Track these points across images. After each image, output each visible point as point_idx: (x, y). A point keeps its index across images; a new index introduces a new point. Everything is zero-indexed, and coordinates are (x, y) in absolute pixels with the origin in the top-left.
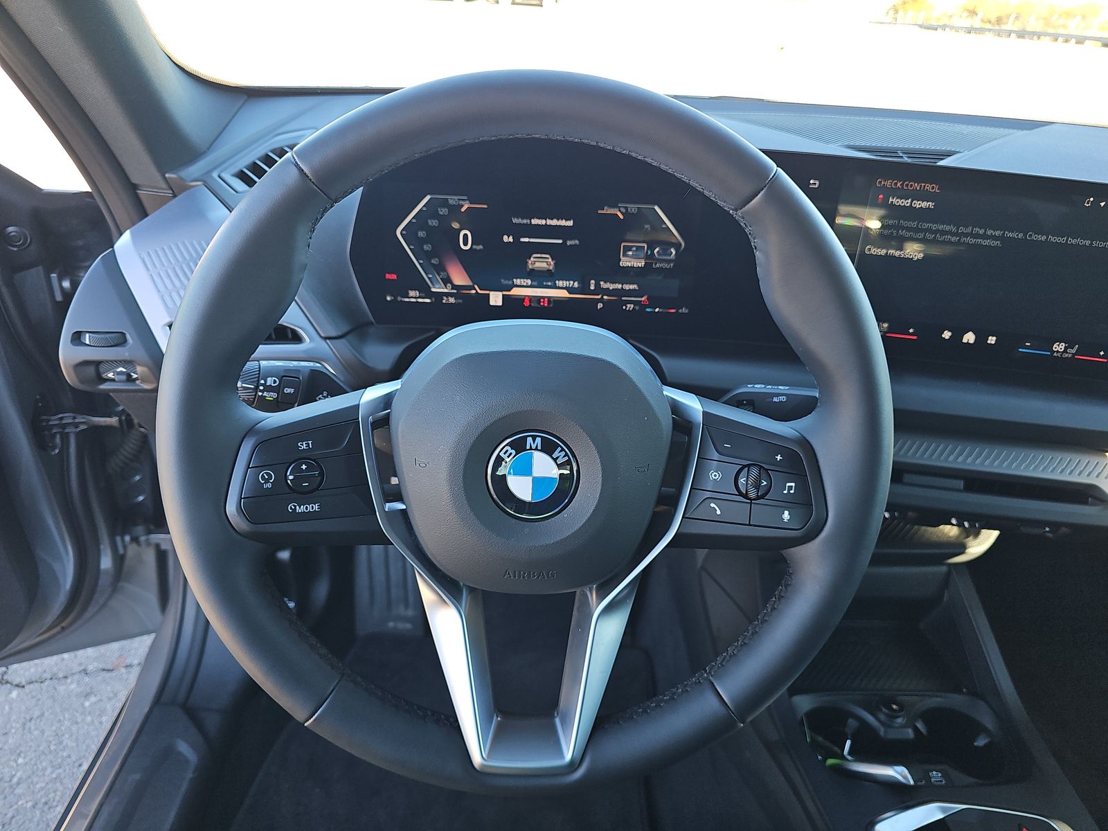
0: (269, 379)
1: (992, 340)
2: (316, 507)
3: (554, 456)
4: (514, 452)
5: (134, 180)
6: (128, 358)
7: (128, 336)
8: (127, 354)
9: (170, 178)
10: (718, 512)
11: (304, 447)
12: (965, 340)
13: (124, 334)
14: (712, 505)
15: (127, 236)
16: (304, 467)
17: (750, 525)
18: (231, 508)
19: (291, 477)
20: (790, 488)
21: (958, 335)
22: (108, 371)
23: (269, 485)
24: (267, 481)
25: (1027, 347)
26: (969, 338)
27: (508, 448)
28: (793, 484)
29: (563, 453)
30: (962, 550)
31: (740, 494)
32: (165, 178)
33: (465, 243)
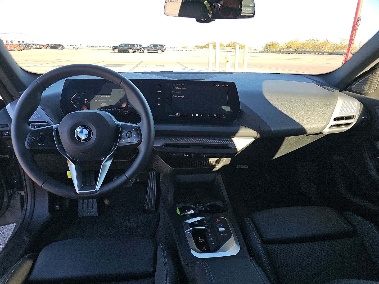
0: (37, 126)
1: (202, 115)
2: (44, 144)
3: (87, 130)
4: (79, 129)
5: (12, 94)
6: (9, 130)
7: (9, 125)
8: (8, 129)
9: (20, 93)
10: (124, 141)
11: (41, 133)
12: (196, 116)
13: (8, 125)
14: (123, 140)
15: (9, 104)
16: (41, 137)
17: (129, 142)
18: (26, 144)
19: (38, 139)
20: (135, 135)
21: (195, 115)
22: (4, 133)
23: (34, 140)
24: (33, 139)
25: (209, 116)
26: (197, 115)
27: (78, 129)
28: (136, 134)
29: (89, 129)
30: (214, 167)
31: (127, 137)
32: (19, 93)
33: (86, 102)
